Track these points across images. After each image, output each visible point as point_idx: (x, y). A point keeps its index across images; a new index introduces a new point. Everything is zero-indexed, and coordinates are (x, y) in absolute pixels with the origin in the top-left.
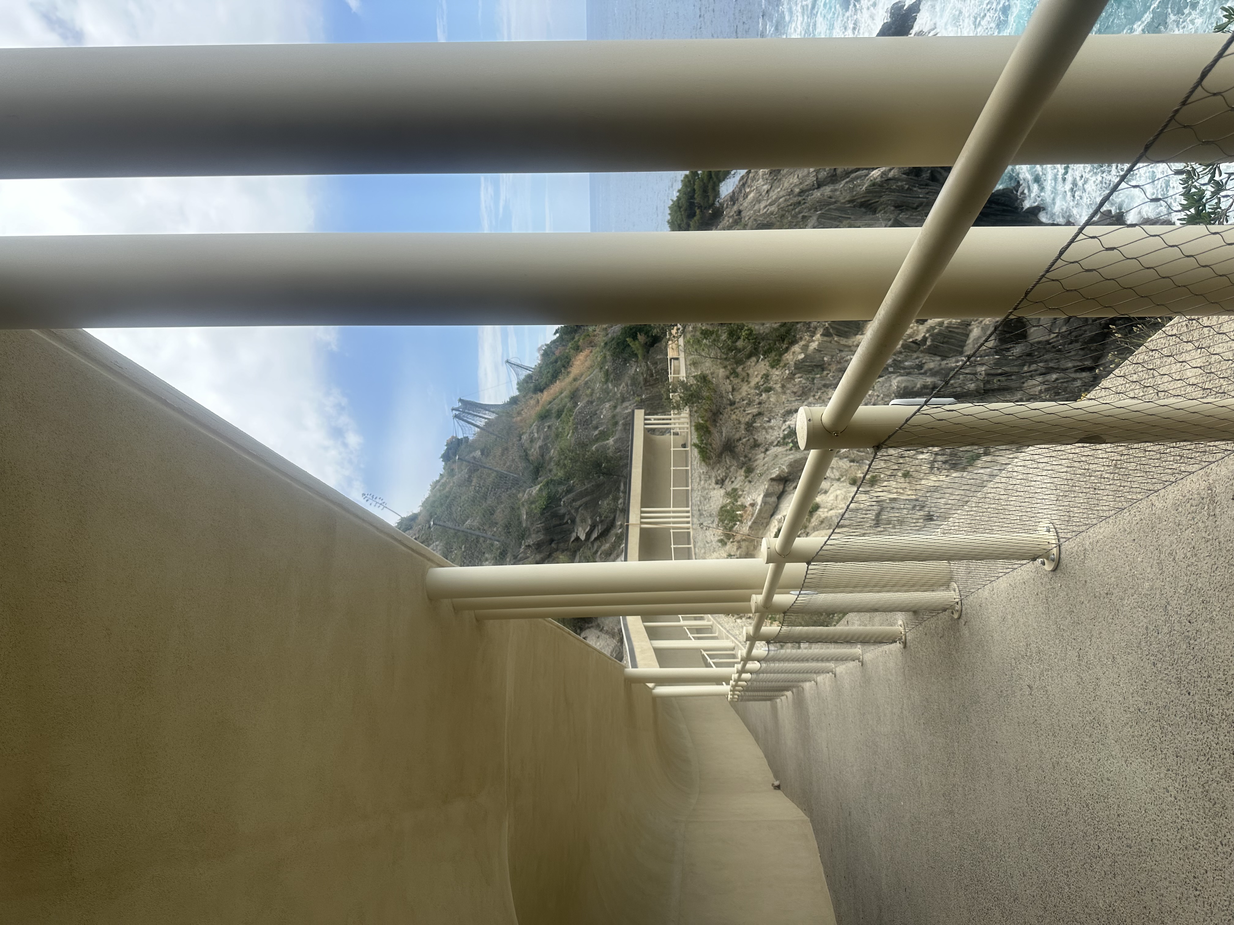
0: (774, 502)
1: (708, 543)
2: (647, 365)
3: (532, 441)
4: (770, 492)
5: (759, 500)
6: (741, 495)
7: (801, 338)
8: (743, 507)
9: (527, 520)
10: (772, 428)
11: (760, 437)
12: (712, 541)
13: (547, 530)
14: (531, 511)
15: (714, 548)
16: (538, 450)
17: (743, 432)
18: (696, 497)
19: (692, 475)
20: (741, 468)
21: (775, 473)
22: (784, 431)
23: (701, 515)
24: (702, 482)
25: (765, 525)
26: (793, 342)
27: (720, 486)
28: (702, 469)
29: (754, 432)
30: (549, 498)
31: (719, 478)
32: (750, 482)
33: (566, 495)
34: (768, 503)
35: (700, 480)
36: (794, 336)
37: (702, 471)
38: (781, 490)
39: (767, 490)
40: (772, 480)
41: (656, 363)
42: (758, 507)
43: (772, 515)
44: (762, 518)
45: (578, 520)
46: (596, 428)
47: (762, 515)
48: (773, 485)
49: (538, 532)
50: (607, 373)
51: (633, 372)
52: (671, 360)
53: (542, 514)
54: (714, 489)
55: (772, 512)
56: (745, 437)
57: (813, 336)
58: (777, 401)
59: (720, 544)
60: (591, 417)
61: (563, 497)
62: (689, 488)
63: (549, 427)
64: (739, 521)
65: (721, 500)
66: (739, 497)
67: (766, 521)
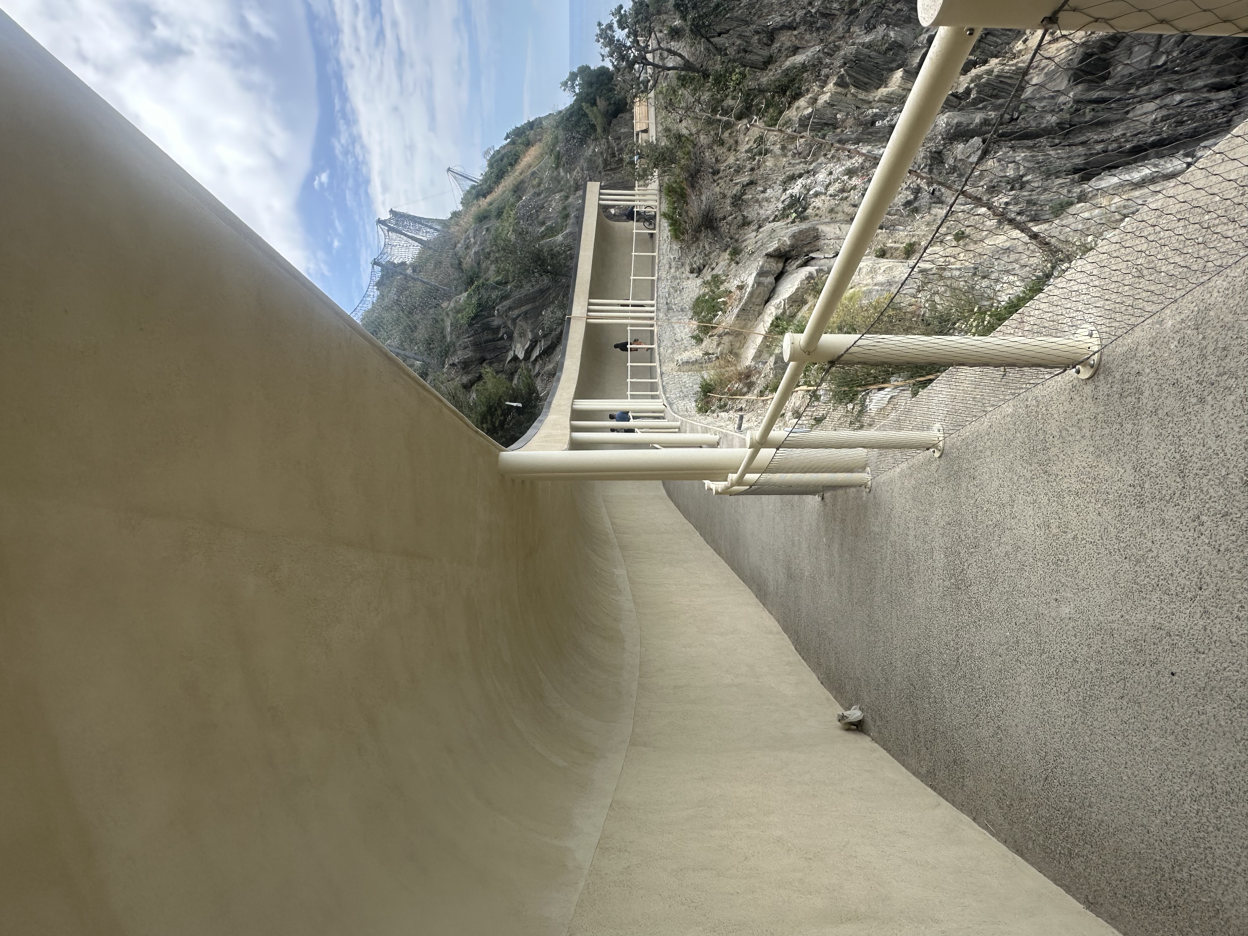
0: (770, 283)
1: (677, 341)
2: (608, 142)
3: (467, 247)
4: (765, 269)
5: (750, 281)
6: (725, 280)
7: (808, 91)
8: (728, 293)
9: (452, 331)
10: (768, 200)
11: (751, 213)
12: (682, 340)
13: (477, 345)
14: (457, 321)
15: (686, 347)
16: (473, 256)
17: (729, 208)
18: (663, 288)
19: (659, 262)
20: (725, 250)
21: (772, 246)
22: (783, 202)
23: (669, 309)
24: (673, 270)
25: (756, 313)
26: (797, 96)
27: (695, 275)
28: (672, 254)
29: (743, 207)
30: (479, 305)
31: (695, 266)
32: (737, 263)
33: (501, 301)
34: (763, 284)
35: (670, 268)
36: (799, 88)
37: (672, 257)
38: (781, 269)
39: (762, 267)
40: (769, 255)
41: (619, 138)
42: (749, 290)
43: (767, 301)
44: (754, 304)
45: (516, 335)
46: (543, 223)
47: (754, 300)
48: (769, 263)
49: (465, 348)
50: (558, 157)
51: (590, 152)
52: (637, 134)
53: (470, 325)
54: (688, 278)
55: (766, 298)
56: (731, 214)
57: (824, 87)
58: (776, 165)
59: (693, 342)
60: (537, 211)
61: (497, 305)
62: (655, 278)
63: (487, 229)
64: (721, 310)
65: (697, 290)
66: (722, 283)
67: (758, 308)
